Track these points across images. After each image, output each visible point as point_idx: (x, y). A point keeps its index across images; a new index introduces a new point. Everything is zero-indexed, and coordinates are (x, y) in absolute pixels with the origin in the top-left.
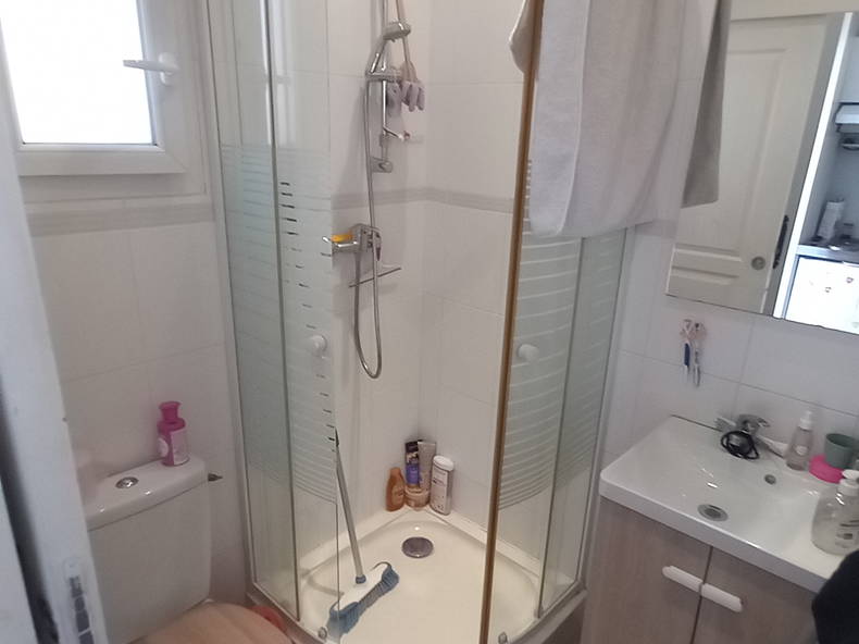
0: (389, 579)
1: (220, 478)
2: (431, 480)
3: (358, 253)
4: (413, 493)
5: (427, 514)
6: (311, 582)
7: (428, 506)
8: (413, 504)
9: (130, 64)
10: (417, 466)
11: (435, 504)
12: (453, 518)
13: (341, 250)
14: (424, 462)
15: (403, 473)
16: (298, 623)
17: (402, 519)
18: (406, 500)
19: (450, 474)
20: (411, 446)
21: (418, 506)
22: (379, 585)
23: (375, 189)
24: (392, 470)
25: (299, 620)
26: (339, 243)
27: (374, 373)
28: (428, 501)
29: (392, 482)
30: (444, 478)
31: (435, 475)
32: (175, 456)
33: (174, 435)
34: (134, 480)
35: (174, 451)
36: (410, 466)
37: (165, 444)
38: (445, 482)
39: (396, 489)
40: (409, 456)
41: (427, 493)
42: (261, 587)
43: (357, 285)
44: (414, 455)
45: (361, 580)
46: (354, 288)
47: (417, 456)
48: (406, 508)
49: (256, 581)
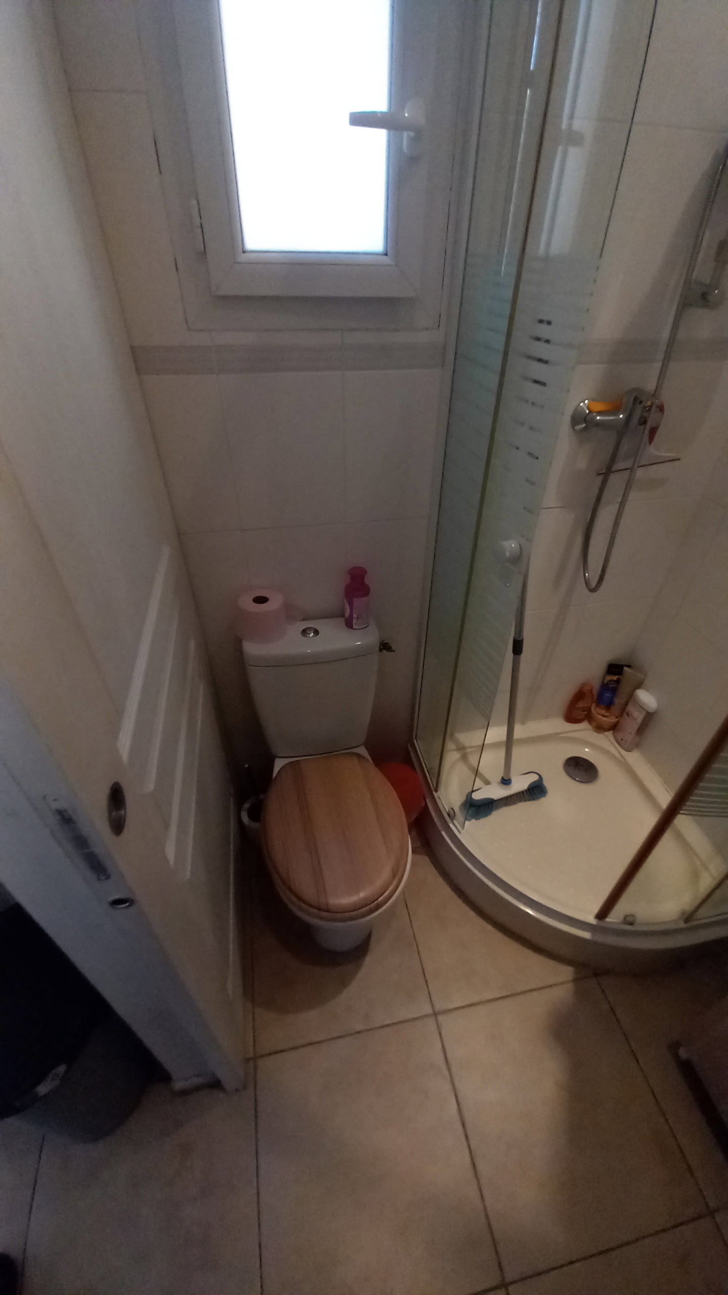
0: (536, 791)
1: (393, 651)
2: (623, 712)
3: (623, 430)
4: (598, 713)
5: (606, 740)
6: (464, 757)
7: (611, 732)
8: (595, 724)
9: (361, 119)
10: (614, 691)
11: (620, 735)
12: (634, 758)
13: (598, 424)
14: (624, 689)
15: (595, 692)
16: (434, 793)
17: (574, 735)
18: (589, 717)
19: (649, 717)
20: (615, 668)
21: (600, 728)
22: (523, 792)
23: (681, 335)
24: (583, 685)
25: (436, 791)
26: (600, 413)
27: (594, 584)
28: (614, 728)
29: (579, 696)
30: (639, 716)
31: (630, 708)
32: (354, 621)
33: (357, 602)
34: (316, 632)
35: (355, 616)
36: (604, 687)
37: (348, 607)
38: (639, 720)
39: (581, 704)
40: (609, 678)
41: (616, 720)
42: (419, 745)
43: (607, 473)
44: (615, 678)
45: (506, 781)
46: (601, 478)
47: (618, 681)
48: (585, 725)
49: (416, 738)
